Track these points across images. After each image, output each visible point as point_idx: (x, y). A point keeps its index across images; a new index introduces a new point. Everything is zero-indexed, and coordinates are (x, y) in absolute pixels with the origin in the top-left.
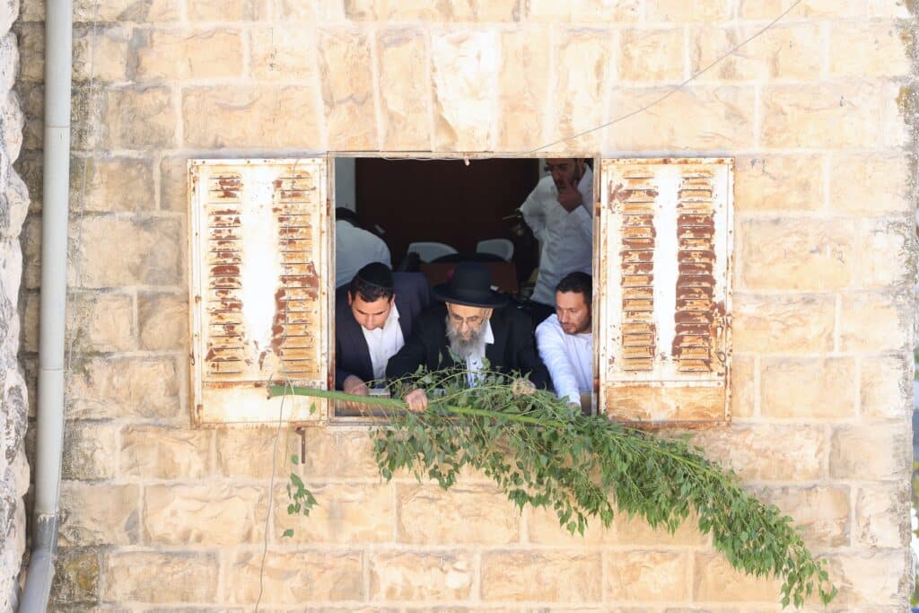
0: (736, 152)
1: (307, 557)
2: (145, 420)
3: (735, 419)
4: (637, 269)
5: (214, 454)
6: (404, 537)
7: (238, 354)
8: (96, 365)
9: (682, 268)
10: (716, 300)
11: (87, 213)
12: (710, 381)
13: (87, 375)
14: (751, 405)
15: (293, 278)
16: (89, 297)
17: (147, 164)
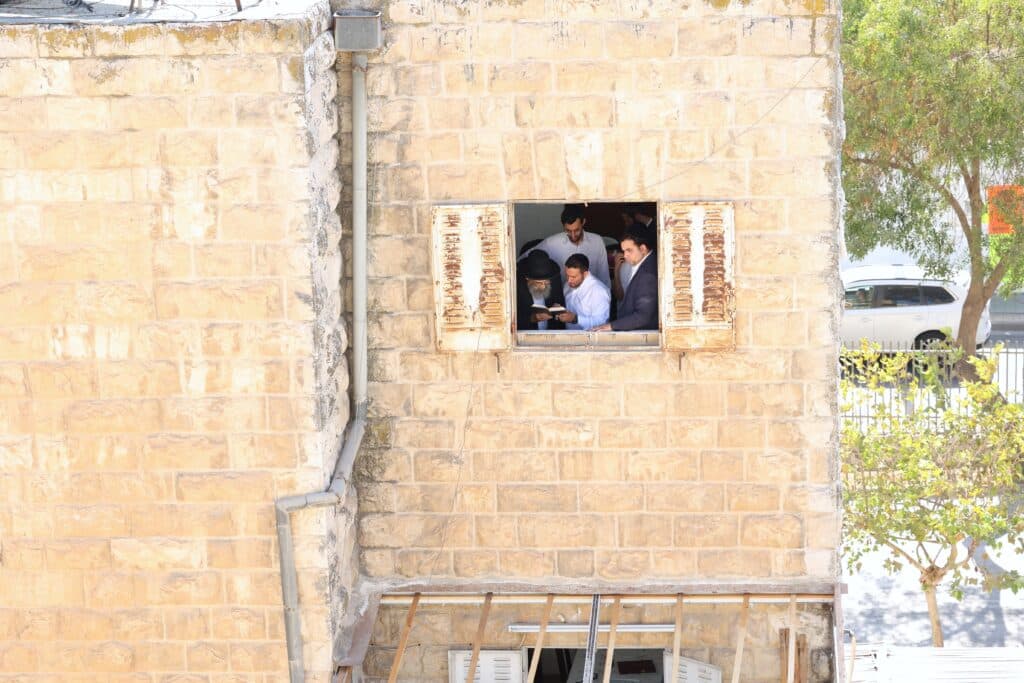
0: (736, 198)
1: (503, 424)
2: (413, 349)
3: (738, 347)
4: (681, 264)
5: (450, 368)
6: (556, 413)
7: (461, 312)
8: (385, 319)
9: (707, 263)
10: (726, 281)
11: (378, 236)
12: (724, 326)
13: (380, 324)
14: (747, 339)
15: (490, 271)
16: (380, 282)
17: (410, 209)
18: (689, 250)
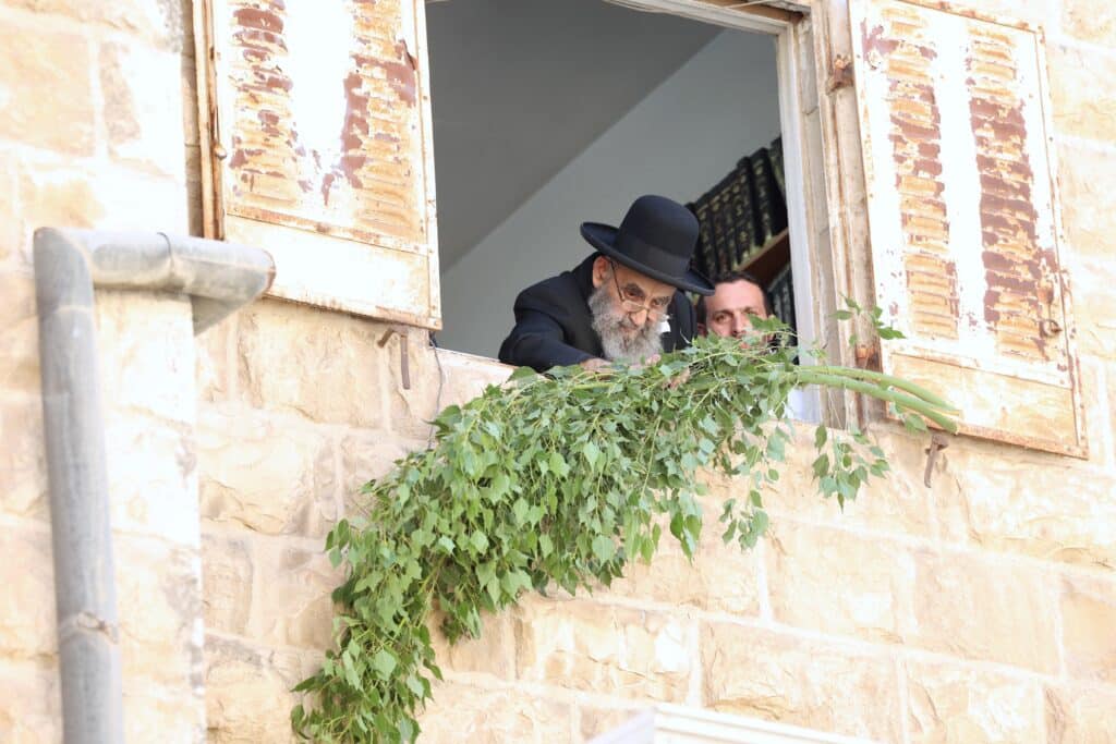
4: (917, 168)
7: (286, 167)
9: (986, 181)
10: (1041, 244)
15: (374, 62)
18: (935, 132)
